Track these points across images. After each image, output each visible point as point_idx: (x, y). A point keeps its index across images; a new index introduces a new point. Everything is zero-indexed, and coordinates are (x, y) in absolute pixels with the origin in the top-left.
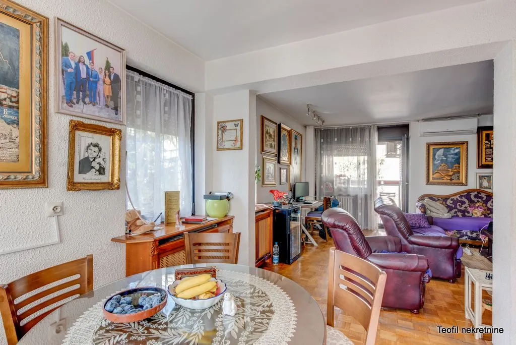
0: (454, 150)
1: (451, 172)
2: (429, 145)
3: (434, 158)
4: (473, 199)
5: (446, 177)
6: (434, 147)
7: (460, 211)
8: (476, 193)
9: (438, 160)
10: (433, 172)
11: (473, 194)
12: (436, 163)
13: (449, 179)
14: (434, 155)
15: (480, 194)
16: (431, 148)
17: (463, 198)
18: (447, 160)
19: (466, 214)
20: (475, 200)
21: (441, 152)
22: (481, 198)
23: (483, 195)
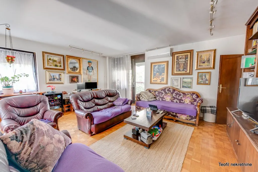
0: (162, 66)
1: (161, 77)
2: (152, 64)
3: (154, 71)
4: (167, 92)
5: (159, 80)
6: (154, 65)
7: (161, 97)
8: (168, 88)
9: (156, 71)
10: (153, 77)
11: (167, 89)
12: (155, 73)
13: (160, 81)
14: (154, 69)
15: (170, 89)
16: (153, 65)
17: (162, 91)
18: (159, 71)
19: (163, 99)
20: (168, 92)
21: (156, 67)
22: (170, 91)
23: (171, 90)
